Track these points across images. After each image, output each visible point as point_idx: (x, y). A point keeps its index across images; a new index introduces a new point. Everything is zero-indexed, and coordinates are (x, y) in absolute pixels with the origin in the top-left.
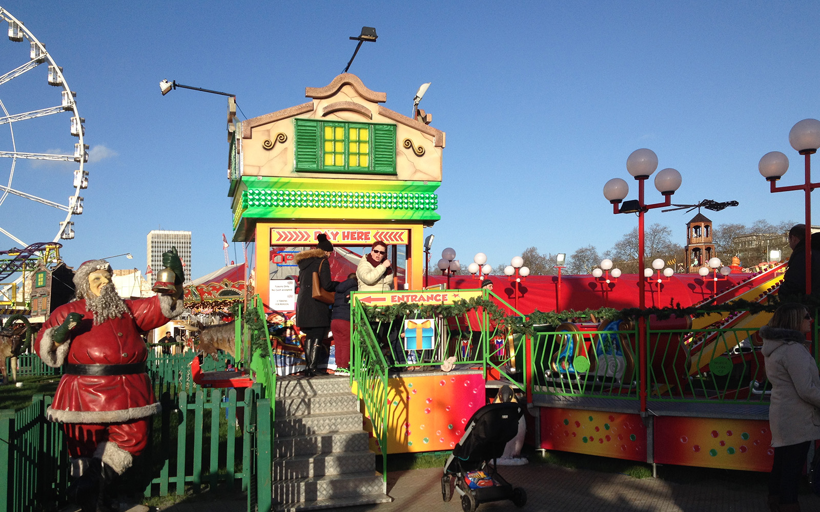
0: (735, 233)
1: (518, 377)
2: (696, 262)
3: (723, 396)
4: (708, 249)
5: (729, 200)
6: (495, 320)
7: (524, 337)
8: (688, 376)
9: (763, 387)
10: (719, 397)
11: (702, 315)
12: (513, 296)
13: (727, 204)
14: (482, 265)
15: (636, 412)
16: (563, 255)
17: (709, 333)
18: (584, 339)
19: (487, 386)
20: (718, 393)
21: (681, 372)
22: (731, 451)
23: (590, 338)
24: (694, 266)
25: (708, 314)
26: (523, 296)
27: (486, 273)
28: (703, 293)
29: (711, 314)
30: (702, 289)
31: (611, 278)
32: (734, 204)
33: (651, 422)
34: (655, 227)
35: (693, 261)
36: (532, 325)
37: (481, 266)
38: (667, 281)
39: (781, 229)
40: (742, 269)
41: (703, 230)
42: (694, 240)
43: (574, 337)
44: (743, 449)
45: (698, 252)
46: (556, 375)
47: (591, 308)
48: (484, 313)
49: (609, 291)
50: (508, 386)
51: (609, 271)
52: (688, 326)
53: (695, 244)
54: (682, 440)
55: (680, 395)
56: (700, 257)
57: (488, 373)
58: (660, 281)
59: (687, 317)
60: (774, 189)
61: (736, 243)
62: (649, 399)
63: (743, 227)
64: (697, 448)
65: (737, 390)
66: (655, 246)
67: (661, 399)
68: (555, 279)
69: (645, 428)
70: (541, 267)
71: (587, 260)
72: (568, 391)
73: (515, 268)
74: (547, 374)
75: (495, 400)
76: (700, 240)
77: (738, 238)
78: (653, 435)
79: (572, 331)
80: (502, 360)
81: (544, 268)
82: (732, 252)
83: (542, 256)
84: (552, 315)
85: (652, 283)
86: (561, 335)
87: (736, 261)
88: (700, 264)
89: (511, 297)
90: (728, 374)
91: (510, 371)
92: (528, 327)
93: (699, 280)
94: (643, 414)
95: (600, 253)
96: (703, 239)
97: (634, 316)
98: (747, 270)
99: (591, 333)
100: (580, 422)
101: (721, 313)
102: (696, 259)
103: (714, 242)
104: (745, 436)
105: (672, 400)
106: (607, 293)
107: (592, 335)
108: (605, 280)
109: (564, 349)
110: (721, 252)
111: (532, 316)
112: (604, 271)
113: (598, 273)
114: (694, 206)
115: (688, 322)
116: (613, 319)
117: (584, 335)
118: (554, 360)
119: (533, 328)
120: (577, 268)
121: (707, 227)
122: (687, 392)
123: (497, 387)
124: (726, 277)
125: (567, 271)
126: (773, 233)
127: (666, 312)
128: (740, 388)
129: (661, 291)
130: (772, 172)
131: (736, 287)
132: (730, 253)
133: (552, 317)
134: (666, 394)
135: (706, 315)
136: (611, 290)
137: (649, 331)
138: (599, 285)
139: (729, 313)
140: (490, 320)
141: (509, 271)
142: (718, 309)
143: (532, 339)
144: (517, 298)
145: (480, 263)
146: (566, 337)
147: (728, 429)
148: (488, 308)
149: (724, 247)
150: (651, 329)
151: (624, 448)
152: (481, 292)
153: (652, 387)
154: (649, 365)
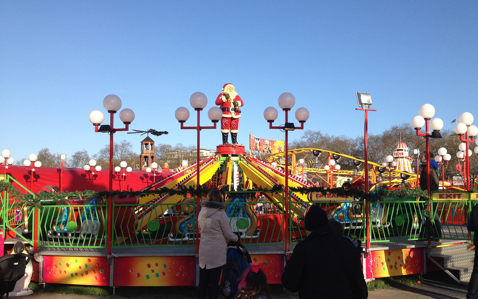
0: (166, 149)
1: (28, 236)
2: (146, 164)
3: (154, 243)
4: (152, 157)
5: (164, 131)
6: (13, 197)
7: (34, 209)
8: (135, 232)
9: (175, 237)
10: (152, 244)
11: (144, 195)
12: (29, 180)
13: (163, 133)
14: (8, 158)
15: (104, 255)
16: (65, 155)
17: (149, 206)
18: (74, 209)
19: (5, 243)
20: (151, 241)
21: (132, 230)
22: (157, 275)
23: (78, 209)
24: (145, 166)
25: (148, 195)
26: (36, 181)
27: (10, 163)
28: (148, 183)
29: (149, 195)
30: (147, 180)
31: (95, 171)
32: (166, 133)
33: (113, 261)
34: (123, 142)
35: (144, 164)
36: (39, 200)
37: (6, 159)
38: (128, 174)
39: (189, 149)
40: (169, 169)
41: (150, 146)
42: (145, 151)
43: (68, 208)
44: (164, 274)
45: (147, 159)
46: (55, 233)
47: (79, 190)
48: (5, 192)
49: (94, 179)
50: (21, 242)
51: (95, 167)
52: (137, 202)
53: (145, 154)
54: (130, 271)
55: (130, 243)
56: (148, 161)
57: (7, 233)
58: (124, 174)
59: (137, 197)
60: (182, 128)
61: (167, 155)
62: (112, 247)
63: (170, 146)
64: (139, 275)
65: (162, 240)
66: (123, 153)
67: (119, 247)
68: (59, 170)
69: (109, 265)
70: (51, 162)
71: (82, 159)
72: (62, 244)
73: (31, 161)
74: (49, 233)
75: (11, 252)
76: (148, 152)
77: (168, 152)
78: (114, 269)
79: (67, 205)
80: (18, 224)
81: (54, 162)
82: (165, 160)
83: (53, 155)
84: (54, 194)
85: (119, 175)
86: (60, 207)
87: (166, 165)
88: (148, 166)
89: (28, 181)
90: (157, 230)
91: (24, 231)
92: (37, 202)
93: (146, 175)
94: (108, 257)
95: (90, 155)
96: (150, 151)
97: (105, 196)
98: (172, 171)
99: (78, 206)
100: (69, 264)
101: (155, 195)
102: (145, 163)
103: (155, 154)
104: (165, 266)
105: (126, 246)
106: (92, 181)
107: (80, 207)
108: (92, 172)
109: (61, 216)
110: (159, 159)
111: (40, 195)
112: (91, 167)
113: (87, 168)
114: (145, 132)
115: (137, 200)
116: (93, 197)
117: (74, 207)
118: (54, 223)
119: (40, 203)
120: (76, 164)
121: (152, 144)
122: (134, 242)
123: (13, 243)
124: (160, 174)
125: (69, 165)
126: (185, 151)
127: (124, 194)
128: (163, 238)
129: (125, 181)
130: (182, 118)
131: (164, 180)
132: (164, 160)
133: (53, 196)
134: (122, 243)
135: (146, 196)
136: (95, 179)
137: (114, 205)
138: (87, 175)
139: (159, 195)
140: (10, 197)
141: (27, 163)
142: (153, 192)
143: (39, 210)
144: (32, 182)
145: (6, 157)
146: (63, 208)
147: (156, 262)
148: (8, 188)
149: (161, 157)
150: (115, 204)
151: (96, 279)
152: (3, 177)
153: (115, 239)
154: (113, 226)
